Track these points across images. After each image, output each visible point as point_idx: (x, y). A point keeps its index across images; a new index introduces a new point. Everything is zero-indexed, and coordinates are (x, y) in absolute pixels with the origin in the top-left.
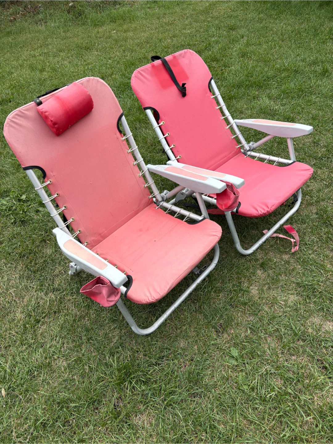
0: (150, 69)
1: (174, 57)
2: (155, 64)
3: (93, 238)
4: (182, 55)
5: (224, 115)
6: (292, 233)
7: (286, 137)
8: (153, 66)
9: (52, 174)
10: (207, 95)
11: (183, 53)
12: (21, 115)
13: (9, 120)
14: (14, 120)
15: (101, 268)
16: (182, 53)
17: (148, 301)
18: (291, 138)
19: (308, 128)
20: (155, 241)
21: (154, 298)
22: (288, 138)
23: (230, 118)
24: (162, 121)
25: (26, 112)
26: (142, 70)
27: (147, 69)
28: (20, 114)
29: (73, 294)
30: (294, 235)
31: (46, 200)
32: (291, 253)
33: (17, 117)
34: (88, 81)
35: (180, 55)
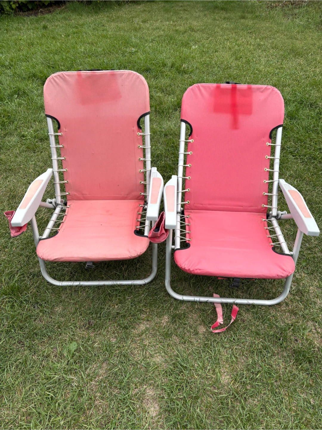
0: (212, 89)
1: (250, 89)
2: (221, 86)
3: (75, 193)
4: (261, 90)
5: (271, 167)
9: (65, 129)
10: (263, 139)
11: (264, 88)
13: (52, 77)
14: (55, 78)
16: (262, 88)
23: (276, 175)
24: (192, 138)
25: (66, 77)
26: (202, 86)
27: (209, 87)
28: (62, 76)
31: (53, 145)
33: (58, 77)
34: (129, 74)
35: (259, 89)
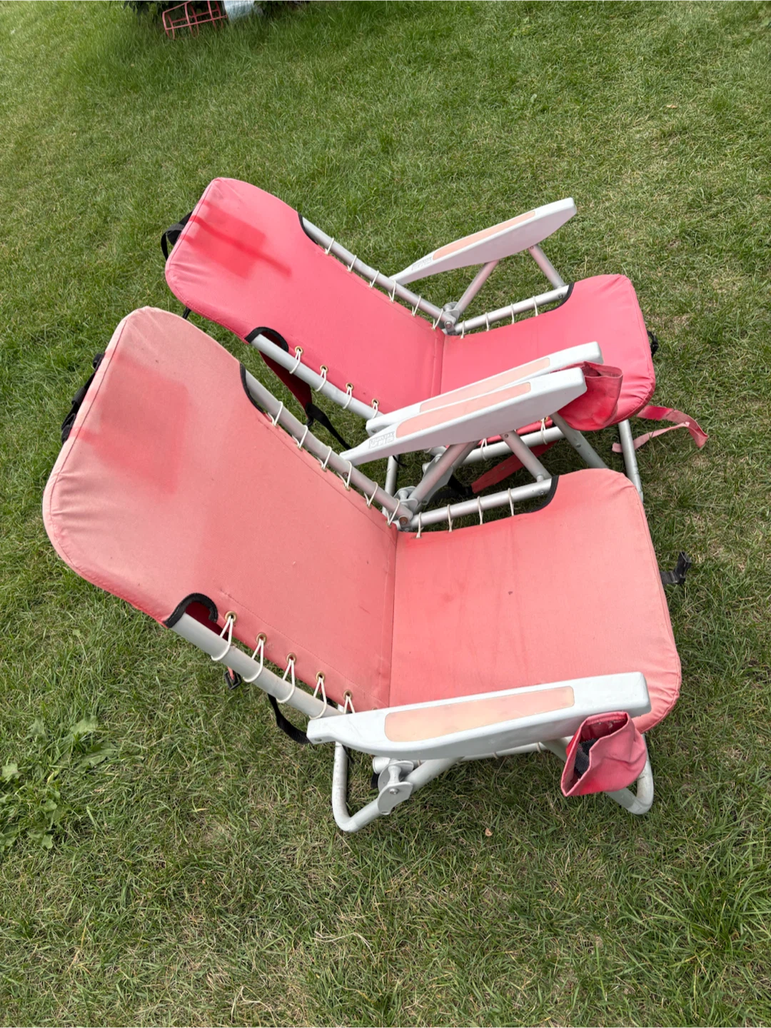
0: (190, 249)
1: (207, 204)
2: (188, 233)
4: (218, 195)
5: (368, 279)
6: (664, 417)
7: (525, 248)
8: (189, 240)
9: (222, 594)
10: (317, 253)
12: (75, 487)
13: (59, 518)
14: (68, 510)
15: (565, 705)
17: (666, 706)
18: (537, 245)
19: (567, 204)
20: (510, 593)
21: (673, 690)
22: (532, 247)
23: (383, 279)
24: (293, 347)
25: (76, 474)
28: (68, 486)
29: (394, 868)
30: (669, 419)
31: (258, 668)
32: (701, 449)
33: (66, 498)
34: (136, 324)
